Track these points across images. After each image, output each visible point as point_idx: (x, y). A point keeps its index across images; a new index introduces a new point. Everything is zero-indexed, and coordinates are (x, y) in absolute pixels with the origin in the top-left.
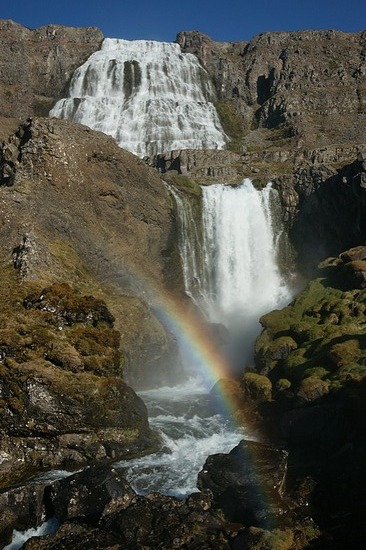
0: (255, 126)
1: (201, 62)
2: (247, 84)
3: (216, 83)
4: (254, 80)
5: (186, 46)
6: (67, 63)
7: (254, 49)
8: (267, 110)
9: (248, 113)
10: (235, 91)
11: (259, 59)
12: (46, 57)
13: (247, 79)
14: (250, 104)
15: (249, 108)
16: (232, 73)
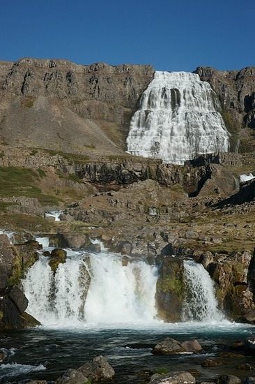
0: (244, 126)
1: (212, 87)
2: (239, 100)
3: (221, 99)
4: (243, 98)
5: (202, 76)
6: (138, 88)
7: (243, 77)
8: (250, 117)
10: (232, 104)
11: (245, 85)
12: (125, 85)
13: (239, 97)
14: (240, 112)
15: (240, 115)
16: (230, 93)
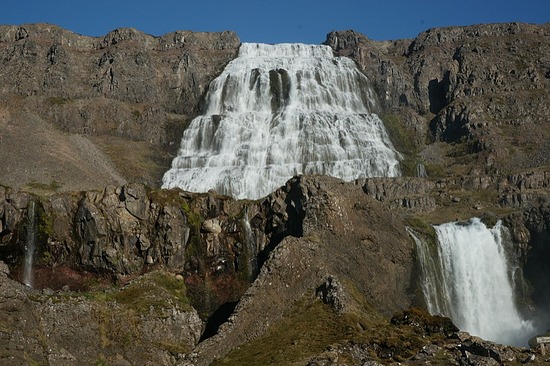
0: (431, 140)
1: (359, 67)
2: (417, 89)
3: (379, 90)
4: (425, 85)
5: (339, 48)
6: (201, 74)
7: (422, 48)
8: (444, 120)
9: (422, 124)
10: (403, 98)
11: (428, 60)
12: (175, 68)
13: (416, 84)
14: (421, 113)
15: (421, 118)
16: (397, 77)
